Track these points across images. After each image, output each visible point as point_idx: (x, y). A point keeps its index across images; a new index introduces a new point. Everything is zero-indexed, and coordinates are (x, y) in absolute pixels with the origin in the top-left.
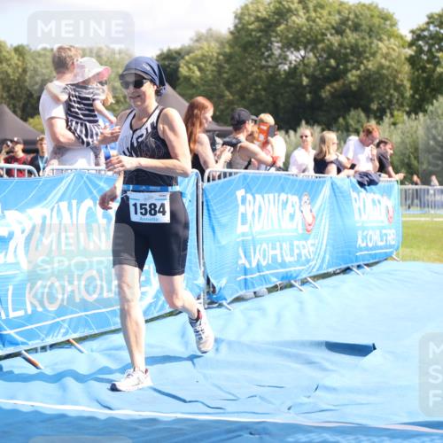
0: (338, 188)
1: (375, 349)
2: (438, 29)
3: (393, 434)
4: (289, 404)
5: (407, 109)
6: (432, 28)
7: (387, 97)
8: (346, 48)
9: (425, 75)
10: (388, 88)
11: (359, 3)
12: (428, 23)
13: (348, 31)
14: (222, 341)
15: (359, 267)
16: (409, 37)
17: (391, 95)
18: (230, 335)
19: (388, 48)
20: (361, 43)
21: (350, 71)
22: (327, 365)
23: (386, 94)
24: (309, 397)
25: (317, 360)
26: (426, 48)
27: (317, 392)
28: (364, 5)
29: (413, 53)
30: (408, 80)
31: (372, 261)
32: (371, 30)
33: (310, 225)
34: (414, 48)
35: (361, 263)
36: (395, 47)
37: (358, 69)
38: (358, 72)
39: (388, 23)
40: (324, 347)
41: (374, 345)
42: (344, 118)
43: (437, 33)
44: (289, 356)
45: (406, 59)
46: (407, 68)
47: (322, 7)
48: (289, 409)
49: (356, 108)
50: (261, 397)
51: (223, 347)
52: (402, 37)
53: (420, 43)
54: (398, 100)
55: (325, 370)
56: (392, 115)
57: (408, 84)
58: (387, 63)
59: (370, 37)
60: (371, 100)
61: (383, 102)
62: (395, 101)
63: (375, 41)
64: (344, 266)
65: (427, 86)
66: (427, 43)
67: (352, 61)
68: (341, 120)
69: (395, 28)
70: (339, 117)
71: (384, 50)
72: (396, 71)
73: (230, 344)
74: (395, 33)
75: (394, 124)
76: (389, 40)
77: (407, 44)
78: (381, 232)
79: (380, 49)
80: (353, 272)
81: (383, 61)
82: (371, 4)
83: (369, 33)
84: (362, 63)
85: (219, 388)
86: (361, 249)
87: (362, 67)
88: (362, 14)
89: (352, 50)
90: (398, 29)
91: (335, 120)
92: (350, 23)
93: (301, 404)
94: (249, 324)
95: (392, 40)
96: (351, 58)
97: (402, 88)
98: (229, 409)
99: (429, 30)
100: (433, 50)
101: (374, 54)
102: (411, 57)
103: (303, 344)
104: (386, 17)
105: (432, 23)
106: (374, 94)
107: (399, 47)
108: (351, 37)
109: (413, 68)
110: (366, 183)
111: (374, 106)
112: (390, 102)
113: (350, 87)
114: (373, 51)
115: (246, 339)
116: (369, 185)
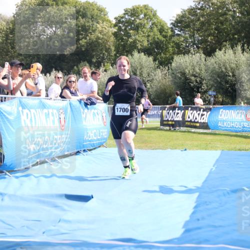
0: (74, 106)
1: (92, 197)
2: (130, 17)
3: (102, 246)
4: (44, 230)
5: (113, 62)
6: (127, 17)
7: (101, 55)
8: (79, 27)
9: (122, 43)
10: (101, 50)
11: (87, 2)
12: (125, 14)
13: (80, 17)
14: (6, 194)
15: (84, 151)
16: (114, 22)
17: (104, 54)
18: (10, 191)
19: (102, 28)
20: (87, 24)
21: (81, 40)
22: (66, 208)
23: (101, 53)
24: (54, 226)
25: (60, 205)
26: (123, 28)
27: (60, 223)
28: (90, 3)
29: (116, 31)
30: (113, 46)
31: (92, 148)
32: (92, 17)
33: (63, 126)
34: (117, 28)
35: (86, 149)
36: (106, 27)
37: (86, 39)
38: (86, 40)
39: (102, 13)
40: (64, 198)
41: (92, 196)
42: (77, 67)
43: (130, 19)
44: (43, 202)
45: (113, 34)
46: (112, 39)
47: (66, 4)
48: (44, 233)
49: (84, 61)
50: (27, 227)
51: (6, 198)
52: (110, 22)
53: (120, 25)
54: (107, 57)
55: (64, 210)
56: (104, 66)
57: (113, 48)
58: (102, 36)
59: (92, 21)
60: (93, 57)
61: (99, 58)
62: (105, 57)
63: (95, 24)
64: (76, 151)
65: (124, 49)
66: (124, 25)
67: (82, 34)
68: (75, 67)
69: (106, 16)
70: (75, 66)
71: (100, 29)
72: (106, 40)
73: (10, 196)
74: (106, 19)
75: (106, 71)
76: (103, 23)
77: (113, 25)
78: (99, 131)
79: (98, 28)
80: (81, 154)
81: (99, 35)
82: (93, 3)
83: (91, 19)
84: (88, 36)
85: (4, 222)
86: (86, 141)
87: (88, 38)
88: (87, 8)
89: (82, 28)
90: (108, 17)
91: (72, 67)
92: (81, 13)
93: (50, 230)
94: (21, 185)
95: (105, 23)
96: (82, 32)
97: (109, 50)
98: (9, 234)
99: (125, 18)
100: (128, 29)
101: (94, 31)
102: (115, 32)
103: (52, 196)
104: (101, 10)
105: (127, 14)
106: (94, 53)
107: (108, 27)
108: (82, 21)
109: (116, 39)
110: (89, 104)
111: (94, 60)
112: (103, 58)
113: (81, 49)
114: (93, 29)
115: (19, 193)
116: (91, 105)
